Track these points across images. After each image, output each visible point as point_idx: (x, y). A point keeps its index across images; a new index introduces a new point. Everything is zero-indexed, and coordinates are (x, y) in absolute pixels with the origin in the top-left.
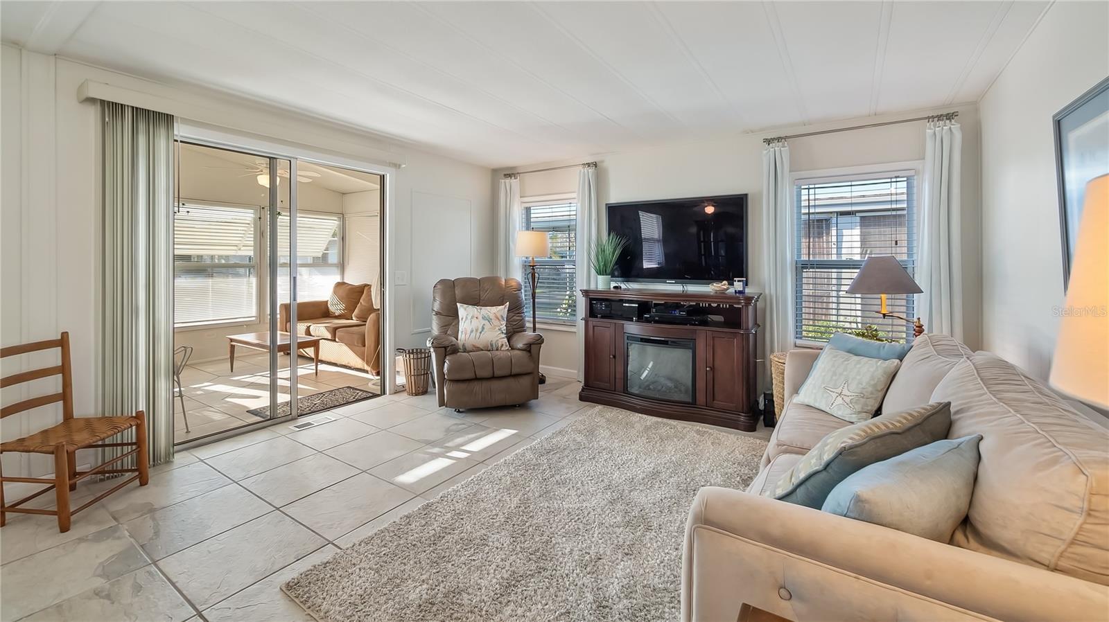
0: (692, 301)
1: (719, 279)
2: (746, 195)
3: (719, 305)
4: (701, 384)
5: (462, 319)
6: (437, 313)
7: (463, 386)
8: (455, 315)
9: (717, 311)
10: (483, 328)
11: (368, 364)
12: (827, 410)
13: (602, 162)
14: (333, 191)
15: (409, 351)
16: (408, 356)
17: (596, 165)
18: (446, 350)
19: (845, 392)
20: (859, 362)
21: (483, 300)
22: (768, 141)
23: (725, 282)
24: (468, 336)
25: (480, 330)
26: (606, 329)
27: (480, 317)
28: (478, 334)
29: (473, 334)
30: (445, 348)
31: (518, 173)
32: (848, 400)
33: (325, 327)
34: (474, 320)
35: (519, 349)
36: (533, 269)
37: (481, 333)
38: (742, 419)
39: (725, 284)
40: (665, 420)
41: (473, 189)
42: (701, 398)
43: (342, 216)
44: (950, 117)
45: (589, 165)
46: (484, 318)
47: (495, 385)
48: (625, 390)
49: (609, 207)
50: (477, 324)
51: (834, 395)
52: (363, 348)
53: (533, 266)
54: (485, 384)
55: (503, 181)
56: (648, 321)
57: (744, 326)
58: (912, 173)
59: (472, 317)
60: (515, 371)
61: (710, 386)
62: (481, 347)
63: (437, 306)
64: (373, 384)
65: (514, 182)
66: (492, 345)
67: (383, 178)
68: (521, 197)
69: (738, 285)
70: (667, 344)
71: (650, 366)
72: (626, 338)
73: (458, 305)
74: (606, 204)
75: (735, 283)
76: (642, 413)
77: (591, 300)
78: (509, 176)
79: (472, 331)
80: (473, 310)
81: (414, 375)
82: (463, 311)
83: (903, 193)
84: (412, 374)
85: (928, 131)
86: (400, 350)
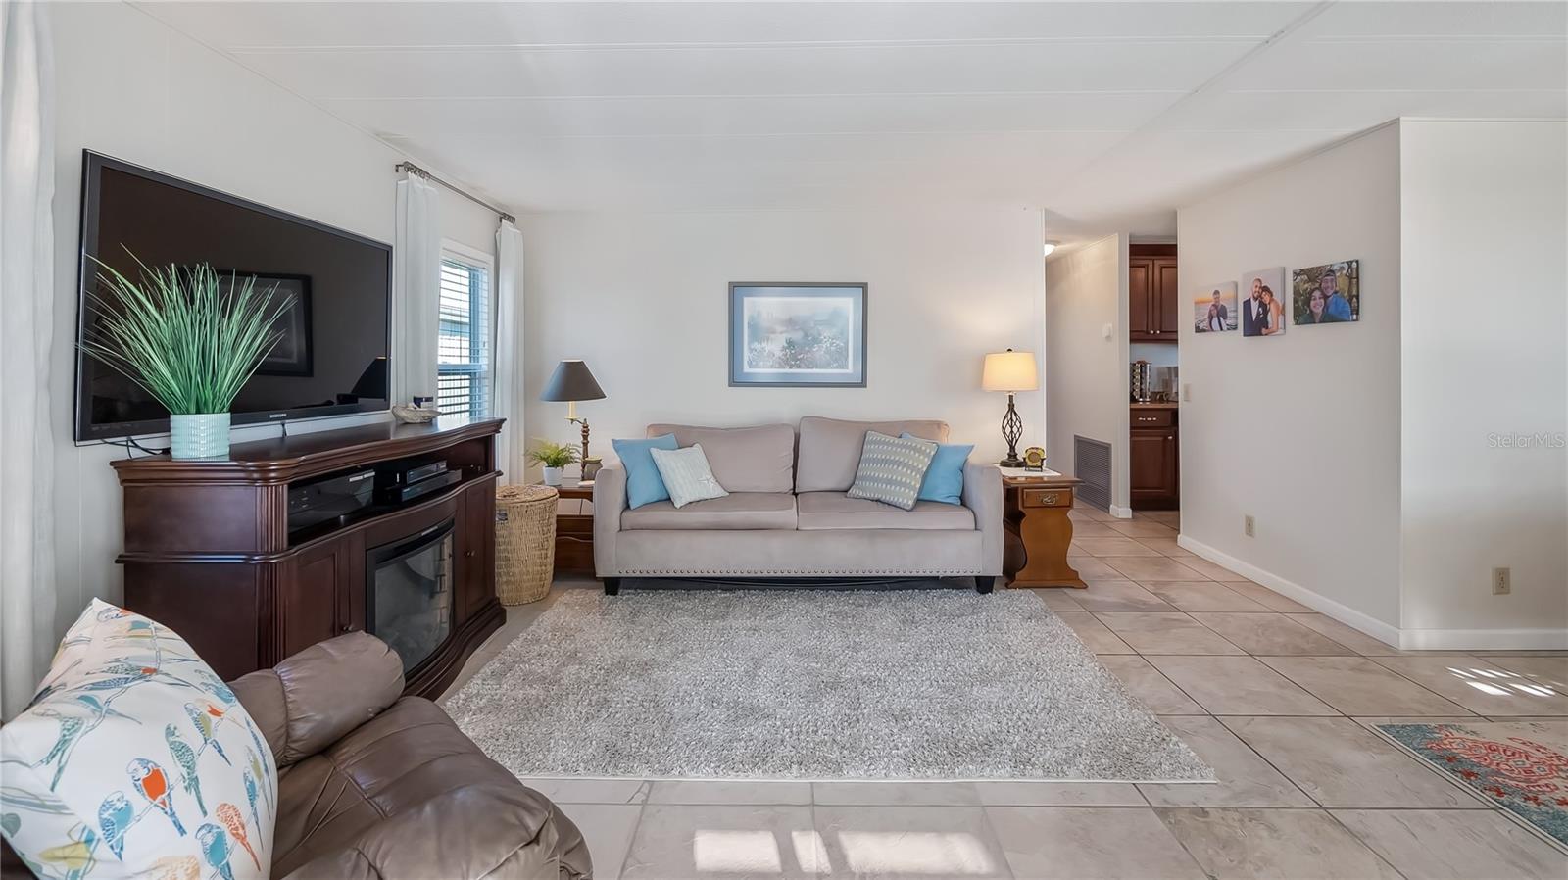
4: (461, 587)
22: (409, 168)
26: (330, 560)
51: (706, 483)
58: (486, 267)
72: (370, 561)
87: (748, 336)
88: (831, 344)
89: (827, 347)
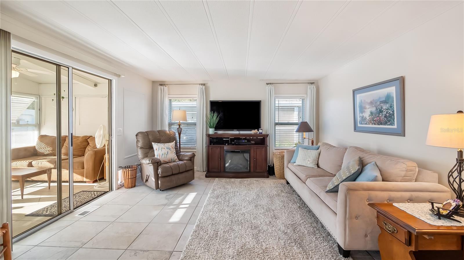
0: (244, 137)
1: (254, 129)
2: (261, 101)
3: (253, 138)
4: (252, 165)
5: (156, 150)
6: (141, 148)
7: (168, 179)
8: (151, 148)
9: (253, 140)
10: (168, 153)
11: (87, 177)
12: (306, 166)
13: (207, 84)
14: (33, 81)
15: (124, 167)
16: (125, 169)
17: (204, 85)
18: (158, 164)
19: (310, 160)
20: (310, 151)
21: (162, 140)
22: (267, 84)
23: (256, 130)
24: (161, 157)
25: (166, 154)
26: (217, 149)
27: (166, 148)
28: (166, 155)
29: (163, 156)
30: (158, 163)
31: (167, 84)
32: (311, 162)
33: (47, 161)
34: (163, 150)
35: (186, 160)
36: (180, 126)
37: (167, 155)
38: (266, 174)
39: (256, 131)
40: (243, 179)
41: (145, 89)
42: (252, 170)
43: (39, 96)
44: (312, 83)
45: (202, 84)
46: (167, 148)
47: (181, 176)
48: (225, 171)
49: (211, 102)
50: (165, 151)
51: (307, 161)
52: (83, 170)
53: (179, 125)
54: (176, 176)
55: (160, 87)
56: (233, 145)
57: (266, 144)
58: (304, 98)
59: (162, 148)
60: (188, 169)
61: (255, 165)
62: (167, 161)
63: (140, 144)
64: (98, 187)
65: (166, 88)
66: (172, 160)
67: (110, 81)
68: (168, 95)
69: (260, 131)
70: (240, 152)
71: (230, 161)
72: (225, 152)
73: (153, 143)
74: (210, 101)
75: (259, 130)
76: (234, 178)
77: (210, 138)
78: (161, 85)
79: (162, 155)
80: (161, 145)
81: (130, 179)
82: (155, 146)
83: (300, 104)
84: (130, 178)
85: (308, 87)
86: (121, 167)
87: (359, 111)
88: (387, 112)
89: (385, 114)
